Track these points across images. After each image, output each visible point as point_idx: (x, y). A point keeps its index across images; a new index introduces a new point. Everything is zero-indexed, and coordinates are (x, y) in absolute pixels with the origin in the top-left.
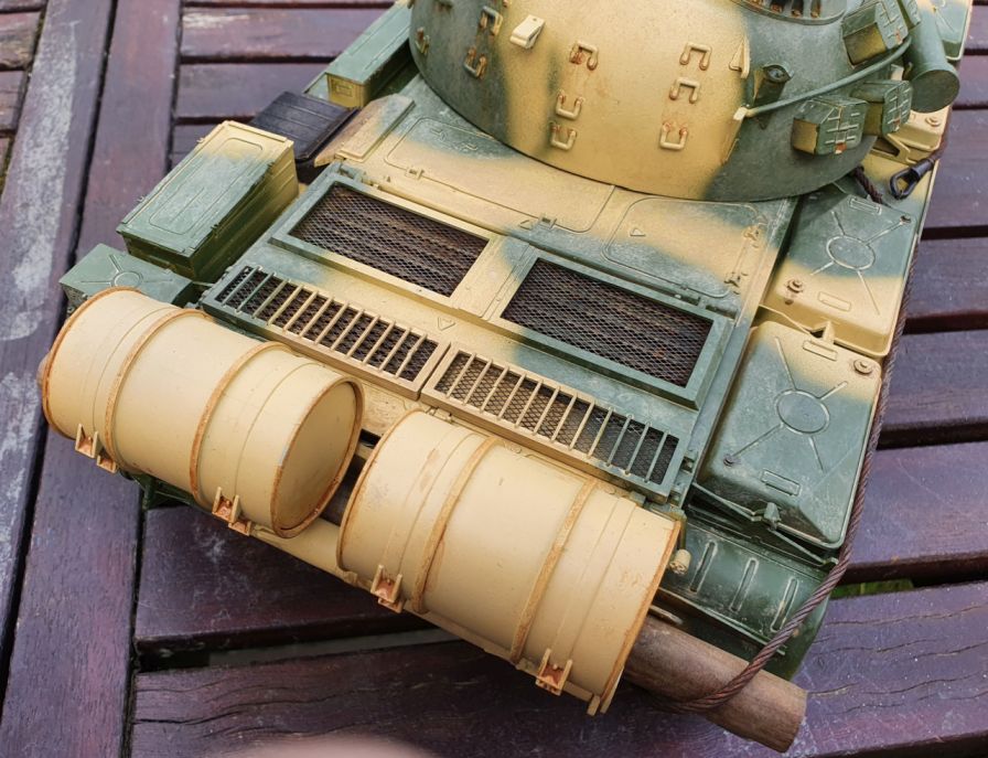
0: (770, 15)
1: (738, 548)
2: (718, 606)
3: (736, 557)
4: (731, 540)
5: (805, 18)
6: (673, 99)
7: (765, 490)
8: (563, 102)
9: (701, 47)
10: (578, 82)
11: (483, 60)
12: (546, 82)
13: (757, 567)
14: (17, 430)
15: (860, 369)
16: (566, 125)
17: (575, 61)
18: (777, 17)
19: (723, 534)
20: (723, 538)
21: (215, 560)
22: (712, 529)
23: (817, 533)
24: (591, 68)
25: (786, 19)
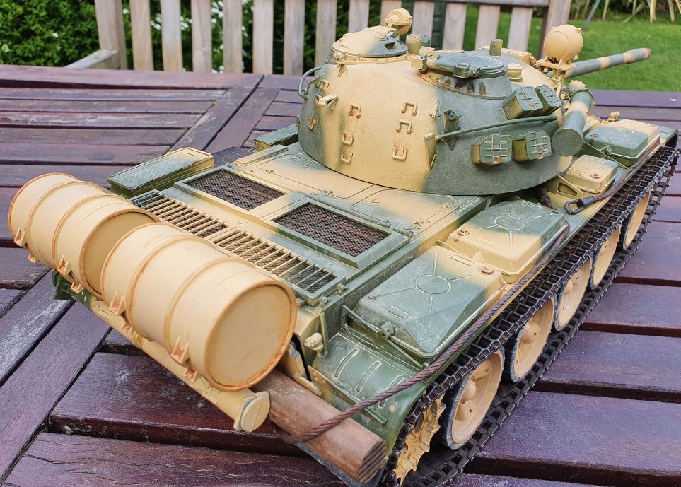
0: (454, 91)
1: (372, 355)
2: (349, 388)
3: (367, 359)
4: (369, 350)
5: (475, 94)
6: (398, 131)
7: (387, 314)
8: (345, 137)
9: (411, 103)
10: (353, 126)
11: (314, 121)
12: (338, 127)
13: (378, 366)
14: (53, 307)
15: (484, 270)
16: (348, 149)
17: (351, 114)
18: (458, 93)
19: (364, 346)
20: (364, 348)
21: (119, 382)
22: (359, 343)
23: (417, 345)
24: (358, 117)
25: (463, 94)
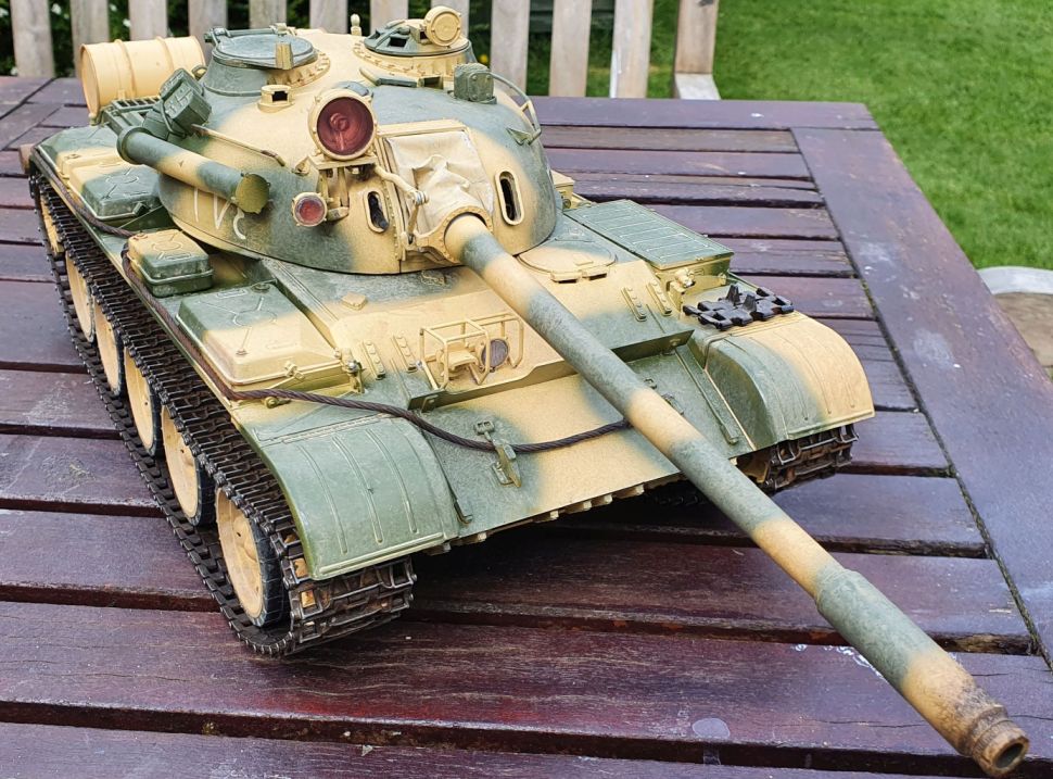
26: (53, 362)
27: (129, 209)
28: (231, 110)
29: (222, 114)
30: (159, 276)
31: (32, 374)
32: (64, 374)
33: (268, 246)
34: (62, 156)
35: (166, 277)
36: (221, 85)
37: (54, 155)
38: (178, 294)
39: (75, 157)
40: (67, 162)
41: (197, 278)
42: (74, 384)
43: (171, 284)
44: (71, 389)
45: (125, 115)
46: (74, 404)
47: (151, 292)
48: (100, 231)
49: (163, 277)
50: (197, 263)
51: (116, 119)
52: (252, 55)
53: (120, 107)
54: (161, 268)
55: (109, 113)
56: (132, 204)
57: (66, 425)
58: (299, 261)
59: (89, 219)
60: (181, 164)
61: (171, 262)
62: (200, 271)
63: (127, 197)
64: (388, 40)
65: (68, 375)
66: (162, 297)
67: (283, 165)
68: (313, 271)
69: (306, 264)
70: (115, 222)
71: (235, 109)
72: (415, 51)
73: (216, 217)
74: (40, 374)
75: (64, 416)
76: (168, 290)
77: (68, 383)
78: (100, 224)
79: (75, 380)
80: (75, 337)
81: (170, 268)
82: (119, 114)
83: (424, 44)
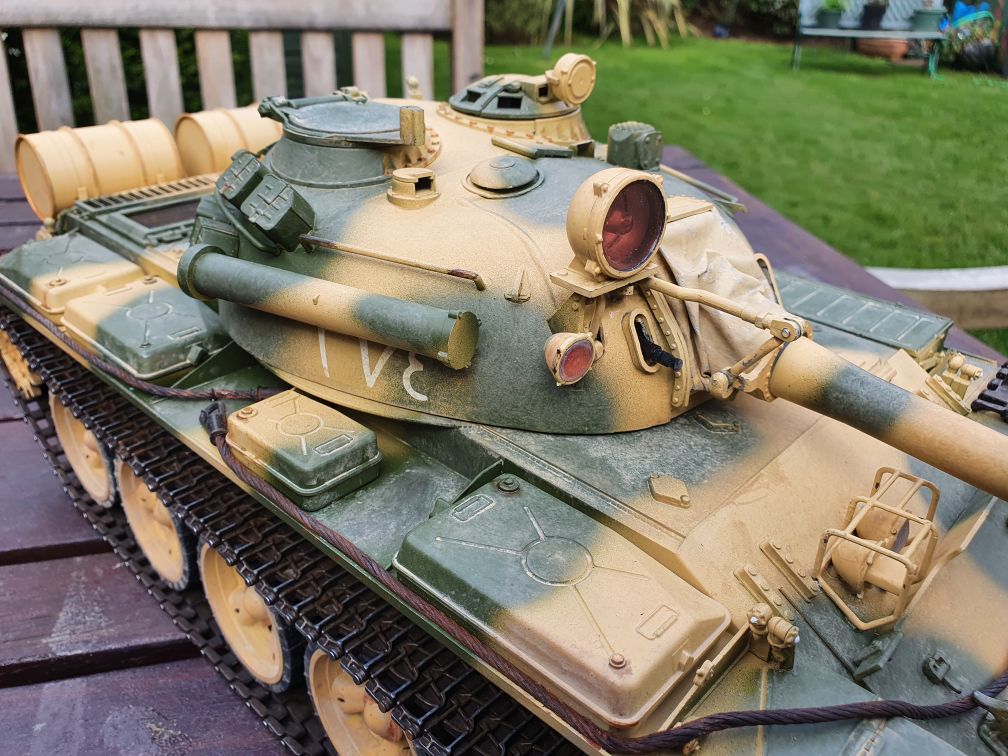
26: (57, 543)
27: (182, 357)
28: (349, 209)
29: (334, 218)
30: (314, 483)
31: (32, 567)
32: (78, 559)
33: (469, 409)
34: (41, 282)
35: (324, 481)
36: (312, 174)
37: (26, 283)
38: (339, 499)
39: (61, 283)
40: (53, 291)
41: (365, 471)
42: (99, 572)
43: (330, 490)
44: (97, 582)
45: (103, 218)
46: (111, 608)
47: (301, 507)
48: (149, 394)
49: (320, 482)
50: (363, 449)
51: (89, 224)
52: (355, 130)
53: (92, 209)
54: (317, 470)
55: (77, 217)
56: (184, 349)
57: (113, 646)
58: (527, 426)
59: (125, 378)
60: (315, 302)
61: (328, 456)
62: (368, 459)
63: (173, 339)
64: (496, 100)
65: (88, 558)
66: (317, 510)
67: (480, 287)
68: (550, 438)
69: (539, 428)
70: (165, 380)
71: (355, 206)
72: (536, 112)
73: (366, 370)
74: (46, 565)
75: (104, 632)
76: (327, 497)
77: (90, 574)
78: (146, 386)
79: (98, 565)
80: (77, 500)
81: (328, 467)
82: (92, 217)
83: (544, 103)
